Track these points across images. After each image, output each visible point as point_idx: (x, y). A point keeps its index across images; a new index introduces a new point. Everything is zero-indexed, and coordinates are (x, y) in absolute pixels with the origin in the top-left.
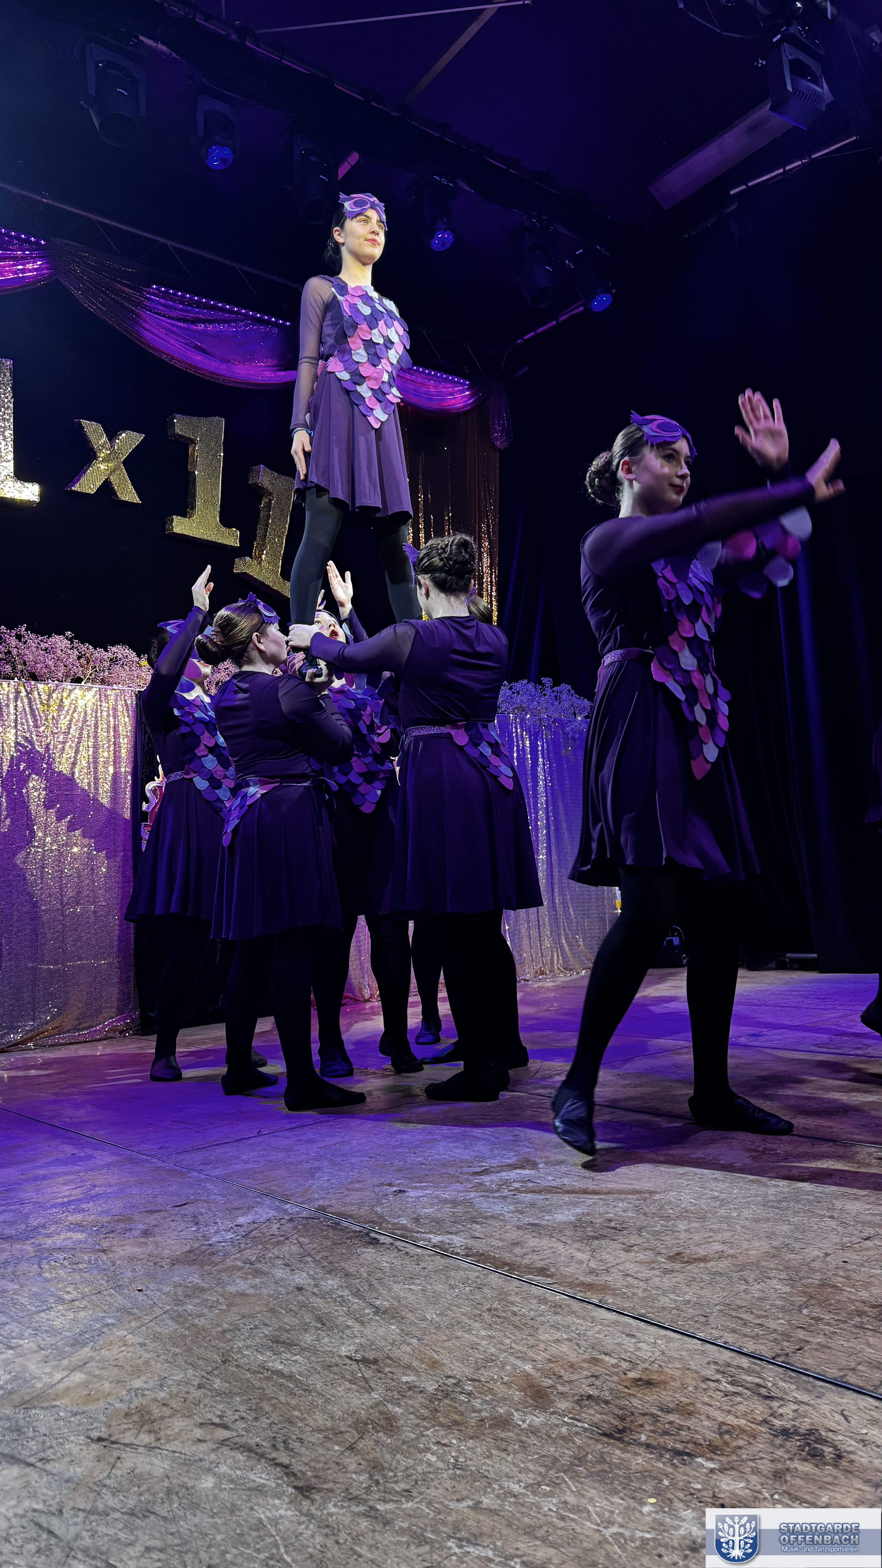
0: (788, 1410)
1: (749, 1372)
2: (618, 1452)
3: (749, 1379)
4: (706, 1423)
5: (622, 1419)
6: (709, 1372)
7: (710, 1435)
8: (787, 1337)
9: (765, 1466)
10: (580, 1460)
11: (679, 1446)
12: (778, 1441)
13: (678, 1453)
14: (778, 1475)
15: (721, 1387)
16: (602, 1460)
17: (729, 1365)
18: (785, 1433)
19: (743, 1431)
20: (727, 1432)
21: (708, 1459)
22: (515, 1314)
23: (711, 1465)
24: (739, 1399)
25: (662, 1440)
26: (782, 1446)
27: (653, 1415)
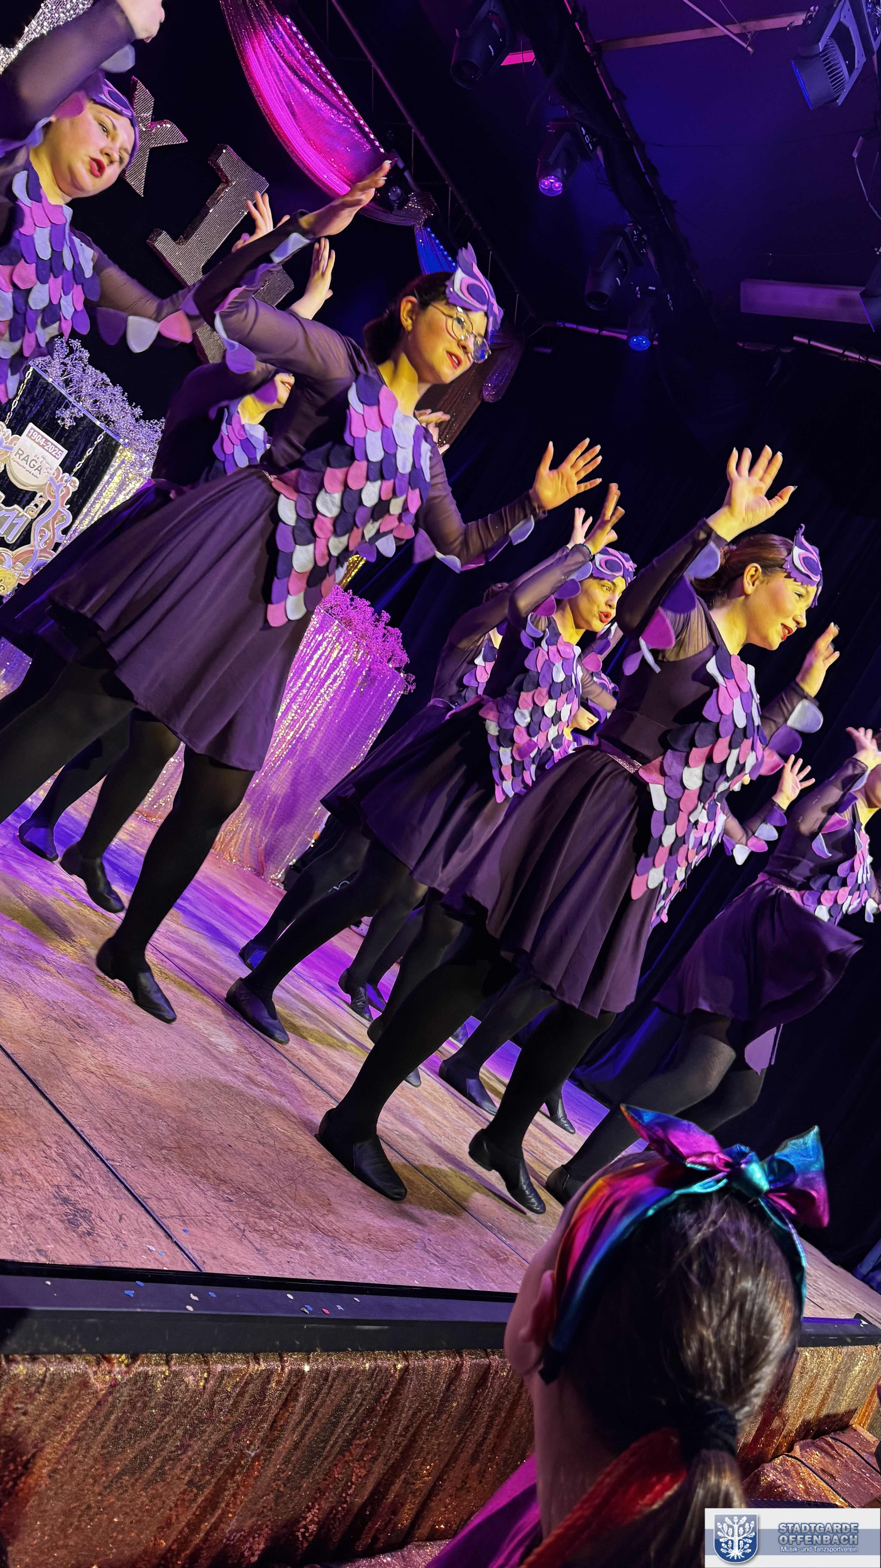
0: (83, 1192)
1: (80, 1157)
3: (75, 1160)
6: (48, 1140)
8: (132, 1155)
9: (28, 1208)
12: (54, 1201)
14: (30, 1216)
15: (48, 1152)
17: (69, 1144)
18: (66, 1201)
19: (34, 1181)
20: (21, 1175)
24: (53, 1165)
26: (54, 1205)
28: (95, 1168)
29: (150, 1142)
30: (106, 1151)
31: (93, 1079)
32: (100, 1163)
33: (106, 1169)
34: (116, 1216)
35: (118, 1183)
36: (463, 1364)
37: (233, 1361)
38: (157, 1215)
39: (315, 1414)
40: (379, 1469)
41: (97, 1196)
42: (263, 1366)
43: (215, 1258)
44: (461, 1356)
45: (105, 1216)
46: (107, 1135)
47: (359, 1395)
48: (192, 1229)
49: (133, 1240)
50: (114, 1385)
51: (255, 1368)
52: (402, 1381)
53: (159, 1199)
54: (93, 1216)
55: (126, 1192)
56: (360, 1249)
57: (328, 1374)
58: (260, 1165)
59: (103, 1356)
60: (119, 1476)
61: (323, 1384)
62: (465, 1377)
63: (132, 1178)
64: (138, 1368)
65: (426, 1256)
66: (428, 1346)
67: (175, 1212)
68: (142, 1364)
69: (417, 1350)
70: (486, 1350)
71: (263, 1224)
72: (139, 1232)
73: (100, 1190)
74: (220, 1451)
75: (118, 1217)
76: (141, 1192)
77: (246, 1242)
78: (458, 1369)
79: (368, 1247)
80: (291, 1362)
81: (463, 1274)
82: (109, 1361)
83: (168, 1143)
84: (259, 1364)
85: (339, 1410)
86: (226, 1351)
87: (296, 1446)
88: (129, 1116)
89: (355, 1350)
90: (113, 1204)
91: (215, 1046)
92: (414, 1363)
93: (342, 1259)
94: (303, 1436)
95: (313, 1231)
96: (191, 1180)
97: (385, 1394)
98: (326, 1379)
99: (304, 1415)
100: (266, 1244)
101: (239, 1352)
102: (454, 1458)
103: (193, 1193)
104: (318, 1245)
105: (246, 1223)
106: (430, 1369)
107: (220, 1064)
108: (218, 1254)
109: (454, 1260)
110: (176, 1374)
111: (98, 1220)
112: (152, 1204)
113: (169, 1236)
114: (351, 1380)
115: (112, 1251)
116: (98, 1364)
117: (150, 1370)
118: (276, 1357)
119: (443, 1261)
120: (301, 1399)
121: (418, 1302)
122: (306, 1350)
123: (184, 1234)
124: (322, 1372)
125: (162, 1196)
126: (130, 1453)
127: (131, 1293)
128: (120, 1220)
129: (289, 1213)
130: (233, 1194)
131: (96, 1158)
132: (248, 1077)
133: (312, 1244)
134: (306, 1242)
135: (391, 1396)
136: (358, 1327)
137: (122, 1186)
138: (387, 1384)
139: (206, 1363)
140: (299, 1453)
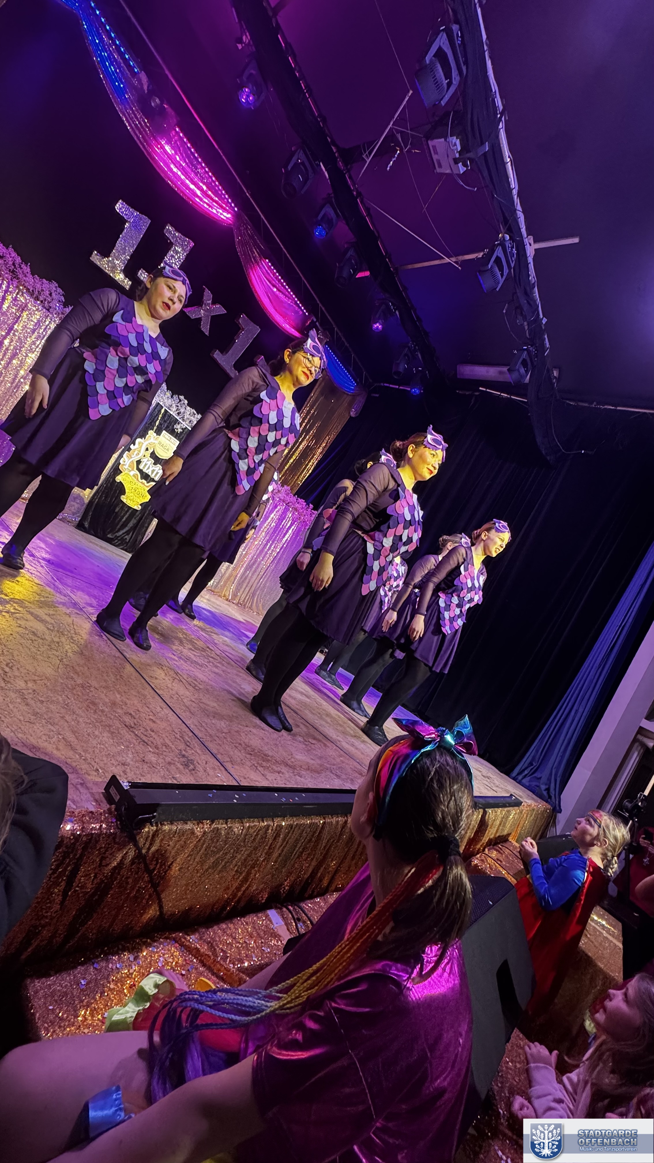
0: (190, 752)
1: (189, 737)
2: (125, 731)
3: (187, 738)
4: (161, 740)
5: (135, 724)
6: (176, 731)
7: (159, 743)
8: (211, 736)
9: (168, 759)
10: (110, 726)
11: (146, 741)
12: (179, 756)
13: (144, 741)
14: (169, 763)
15: (176, 735)
16: (118, 729)
17: (184, 732)
18: (184, 756)
19: (171, 748)
20: (165, 746)
22: (129, 681)
23: (151, 750)
24: (178, 741)
25: (142, 736)
27: (146, 729)
28: (195, 743)
29: (218, 730)
30: (200, 735)
31: (194, 705)
32: (197, 740)
33: (200, 742)
34: (204, 762)
35: (205, 748)
37: (253, 822)
38: (221, 761)
39: (287, 843)
40: (314, 863)
41: (197, 754)
42: (266, 824)
43: (245, 778)
45: (200, 762)
46: (200, 728)
47: (305, 834)
48: (236, 767)
49: (211, 772)
50: (205, 833)
51: (262, 824)
52: (323, 828)
54: (195, 762)
55: (208, 752)
56: (305, 773)
57: (292, 826)
58: (263, 739)
59: (200, 822)
60: (207, 870)
61: (291, 830)
63: (210, 746)
64: (214, 826)
65: (332, 775)
66: (333, 813)
67: (228, 759)
68: (216, 824)
69: (329, 815)
71: (264, 764)
72: (214, 769)
73: (198, 751)
74: (249, 858)
76: (214, 751)
77: (257, 772)
79: (308, 772)
80: (277, 822)
81: (347, 782)
82: (202, 823)
83: (225, 731)
84: (264, 823)
85: (297, 841)
86: (250, 818)
87: (280, 855)
89: (303, 816)
90: (203, 757)
92: (327, 820)
93: (297, 777)
94: (282, 851)
95: (285, 766)
96: (235, 746)
97: (316, 833)
99: (283, 843)
100: (266, 772)
101: (255, 818)
102: (345, 857)
103: (236, 751)
104: (288, 772)
105: (258, 763)
106: (334, 822)
108: (246, 777)
109: (344, 776)
110: (230, 828)
111: (197, 764)
112: (219, 757)
113: (226, 770)
114: (301, 828)
115: (203, 777)
116: (198, 824)
117: (219, 826)
118: (271, 819)
119: (338, 777)
120: (281, 836)
121: (328, 795)
122: (283, 816)
123: (232, 769)
124: (290, 825)
125: (223, 753)
126: (212, 860)
127: (211, 795)
128: (206, 763)
131: (196, 738)
133: (285, 771)
134: (282, 771)
135: (318, 834)
136: (305, 806)
138: (316, 829)
139: (242, 823)
140: (281, 858)
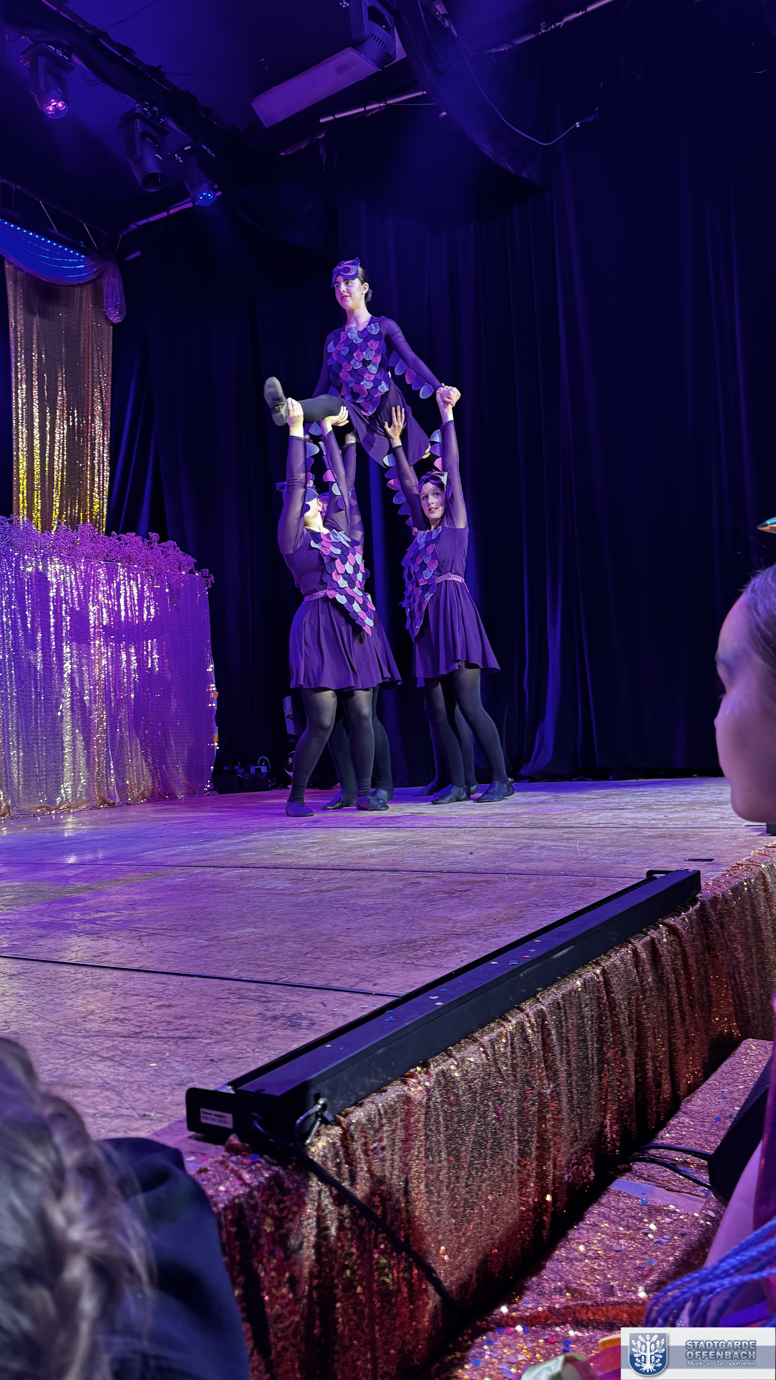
0: (280, 1006)
1: (254, 991)
2: (132, 1044)
3: (254, 994)
4: (211, 1021)
6: (221, 995)
7: (210, 1026)
8: (290, 969)
9: (253, 1036)
11: (185, 1035)
12: (266, 1023)
13: (181, 1038)
14: (261, 1039)
15: (230, 1001)
17: (240, 989)
18: (275, 1018)
19: (239, 1020)
20: (226, 1023)
21: (207, 1038)
23: (209, 1041)
24: (242, 1005)
25: (171, 1033)
26: (269, 1024)
27: (167, 1022)
28: (273, 992)
29: (293, 956)
30: (270, 978)
32: (273, 986)
33: (281, 987)
35: (299, 989)
36: (636, 948)
39: (568, 1039)
41: (293, 1003)
42: (514, 1022)
44: (631, 943)
45: (312, 1010)
46: (260, 969)
47: (586, 1009)
48: (378, 981)
51: (510, 1027)
52: (607, 983)
53: (338, 980)
54: (304, 1014)
55: (310, 990)
56: (498, 929)
57: (558, 1003)
58: (381, 926)
59: (406, 1075)
60: (471, 1166)
61: (560, 1013)
62: (644, 955)
63: (305, 980)
64: (434, 1070)
66: (606, 948)
67: (355, 980)
68: (435, 1067)
69: (600, 956)
70: (642, 932)
71: (421, 953)
72: (341, 1003)
73: (292, 999)
75: (321, 1006)
76: (320, 983)
77: (421, 967)
78: (635, 952)
82: (412, 1076)
83: (305, 950)
84: (510, 1021)
86: (482, 1026)
87: (569, 1072)
88: (263, 953)
90: (309, 1001)
91: (274, 889)
92: (606, 964)
94: (569, 1061)
96: (346, 959)
97: (602, 998)
98: (559, 1009)
99: (561, 1045)
100: (434, 960)
101: (491, 1021)
103: (355, 964)
104: (469, 942)
105: (409, 958)
106: (618, 963)
107: (289, 895)
110: (462, 1060)
111: (310, 1014)
112: (335, 984)
113: (365, 993)
116: (406, 1082)
117: (443, 1067)
118: (517, 1011)
120: (553, 1032)
122: (532, 995)
123: (376, 987)
124: (553, 1004)
125: (337, 977)
126: (468, 1140)
127: (392, 1018)
129: (430, 938)
130: (382, 950)
131: (268, 985)
132: (317, 891)
133: (463, 943)
134: (460, 945)
135: (608, 996)
136: (555, 956)
137: (303, 989)
138: (598, 990)
139: (475, 1041)
140: (574, 1076)
